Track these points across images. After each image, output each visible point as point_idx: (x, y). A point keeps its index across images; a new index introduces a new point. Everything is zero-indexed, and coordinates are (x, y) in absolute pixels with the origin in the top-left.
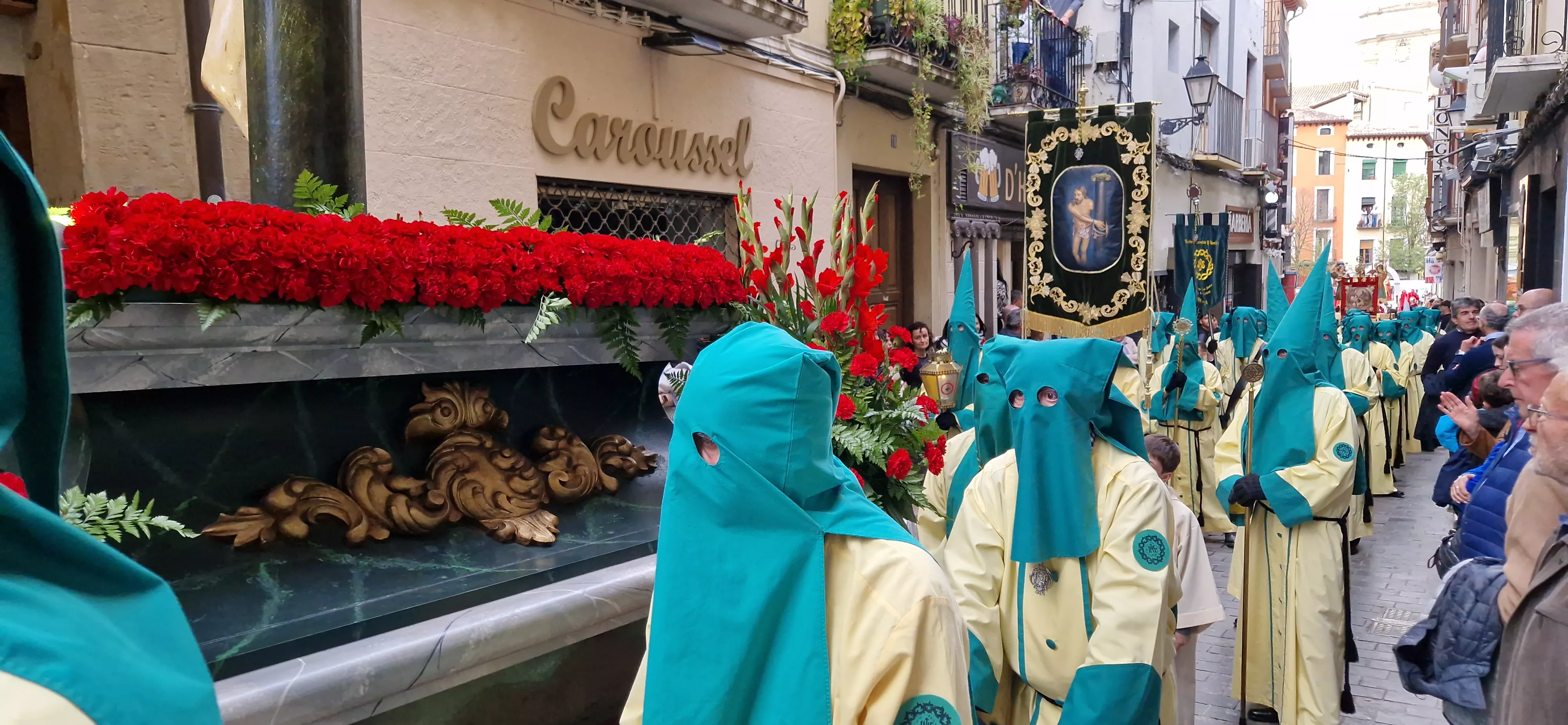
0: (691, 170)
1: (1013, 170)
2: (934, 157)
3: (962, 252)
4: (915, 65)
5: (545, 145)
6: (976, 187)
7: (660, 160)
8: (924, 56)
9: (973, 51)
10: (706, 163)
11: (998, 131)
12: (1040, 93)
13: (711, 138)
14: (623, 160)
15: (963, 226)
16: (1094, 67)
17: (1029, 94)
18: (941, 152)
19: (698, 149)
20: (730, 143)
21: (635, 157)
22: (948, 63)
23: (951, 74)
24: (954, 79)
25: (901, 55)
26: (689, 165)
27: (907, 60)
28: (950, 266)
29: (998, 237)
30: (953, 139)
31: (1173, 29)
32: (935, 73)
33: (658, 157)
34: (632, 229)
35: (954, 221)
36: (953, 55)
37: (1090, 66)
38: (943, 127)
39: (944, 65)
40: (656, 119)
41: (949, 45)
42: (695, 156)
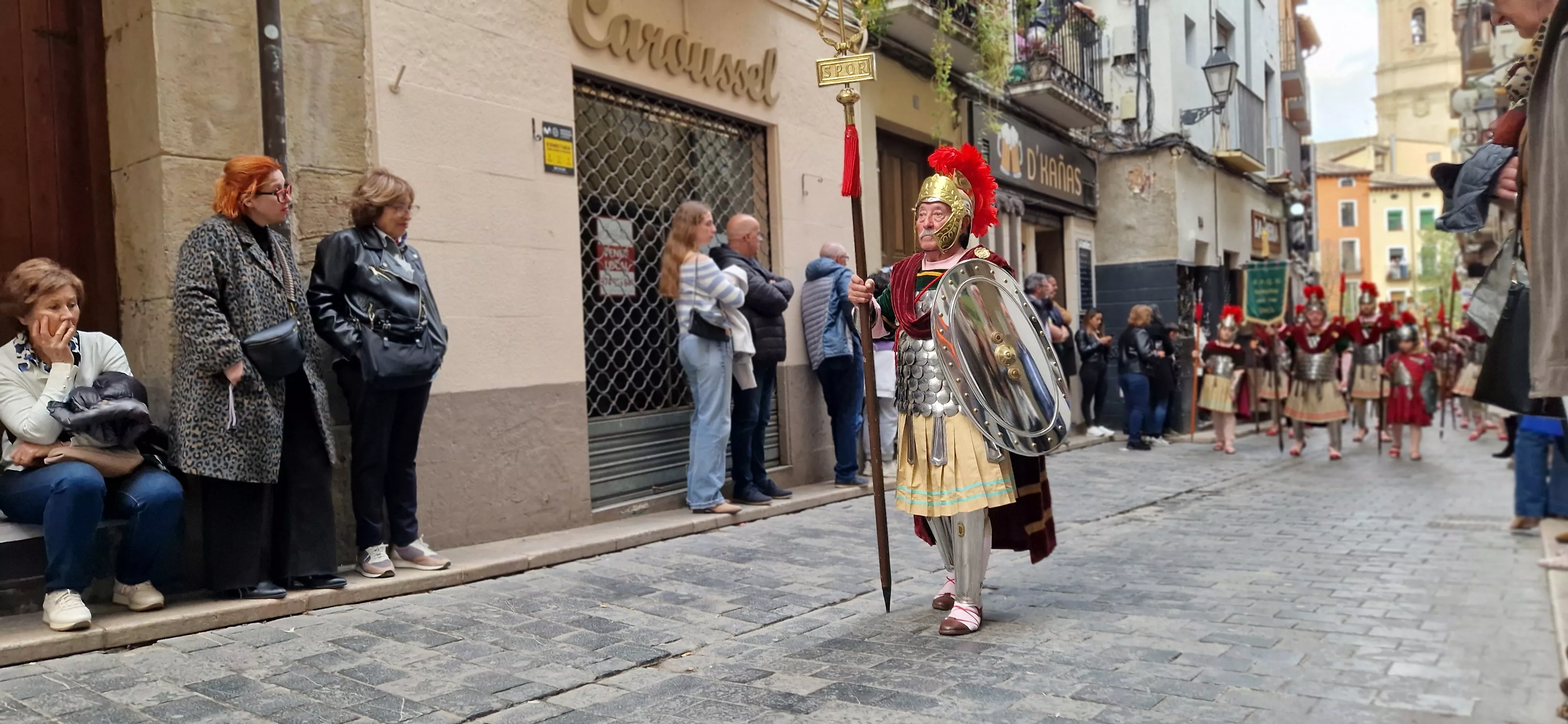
0: (721, 89)
1: (1034, 150)
2: (956, 125)
4: (936, 16)
5: (581, 35)
6: (999, 161)
7: (690, 73)
8: (945, 8)
9: (993, 12)
10: (734, 85)
11: (1018, 109)
12: (1059, 73)
13: (739, 62)
14: (655, 64)
16: (1112, 61)
17: (1048, 72)
18: (963, 119)
19: (726, 70)
20: (757, 71)
21: (666, 65)
22: (968, 23)
23: (971, 33)
24: (975, 39)
25: (923, 4)
26: (718, 83)
27: (929, 11)
29: (1022, 213)
30: (975, 109)
31: (1190, 26)
32: (956, 29)
33: (688, 68)
36: (973, 15)
37: (1107, 60)
38: (964, 97)
39: (965, 23)
40: (686, 33)
41: (968, 5)
42: (722, 75)
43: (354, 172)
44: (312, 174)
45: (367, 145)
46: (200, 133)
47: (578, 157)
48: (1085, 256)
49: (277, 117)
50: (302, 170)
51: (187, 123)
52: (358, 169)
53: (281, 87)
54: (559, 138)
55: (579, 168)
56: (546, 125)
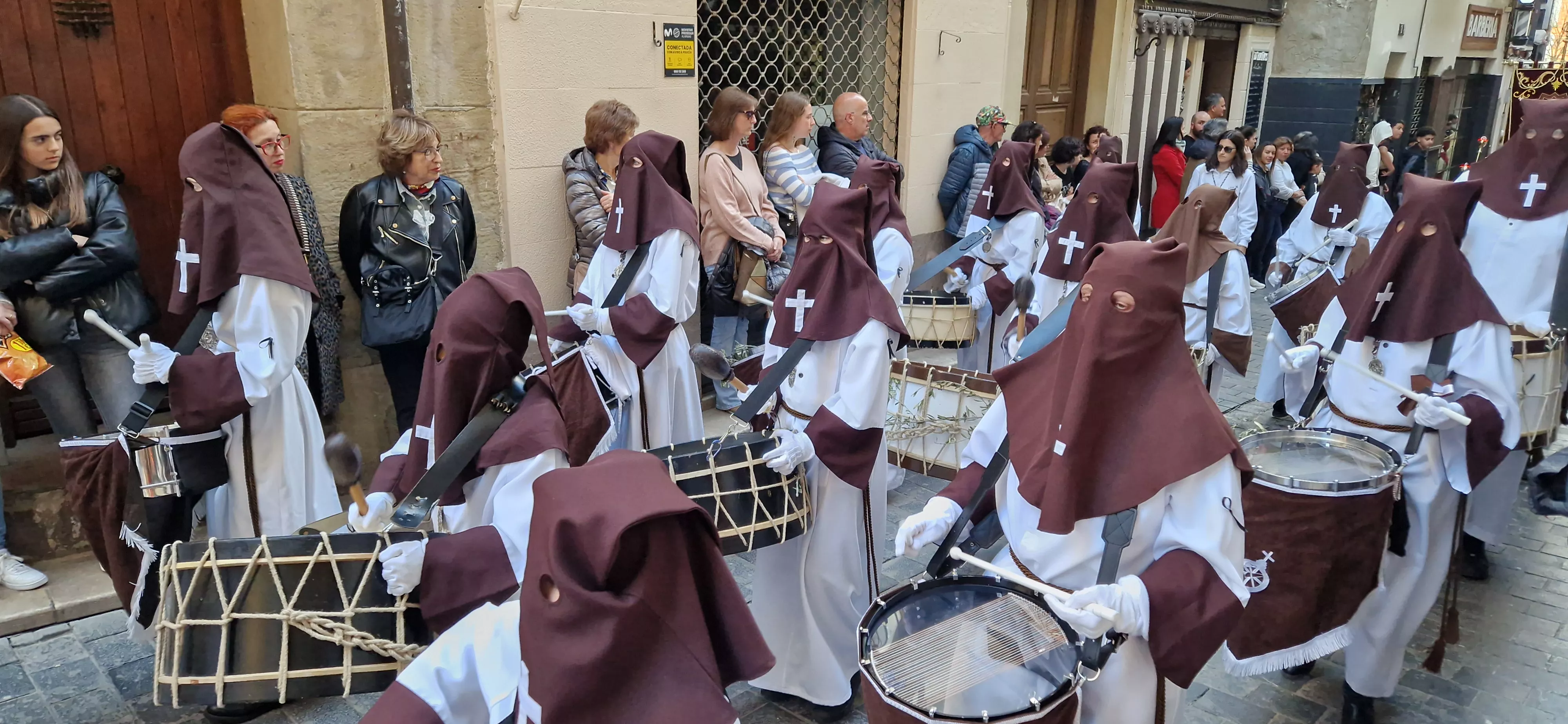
3: (1147, 49)
15: (1151, 20)
28: (1132, 66)
29: (1191, 34)
34: (790, 15)
35: (1142, 14)
43: (477, 106)
44: (437, 113)
45: (488, 77)
46: (331, 86)
47: (700, 50)
48: (1259, 67)
49: (402, 63)
50: (427, 111)
51: (317, 76)
52: (480, 103)
53: (404, 31)
54: (680, 38)
55: (699, 62)
56: (667, 26)
